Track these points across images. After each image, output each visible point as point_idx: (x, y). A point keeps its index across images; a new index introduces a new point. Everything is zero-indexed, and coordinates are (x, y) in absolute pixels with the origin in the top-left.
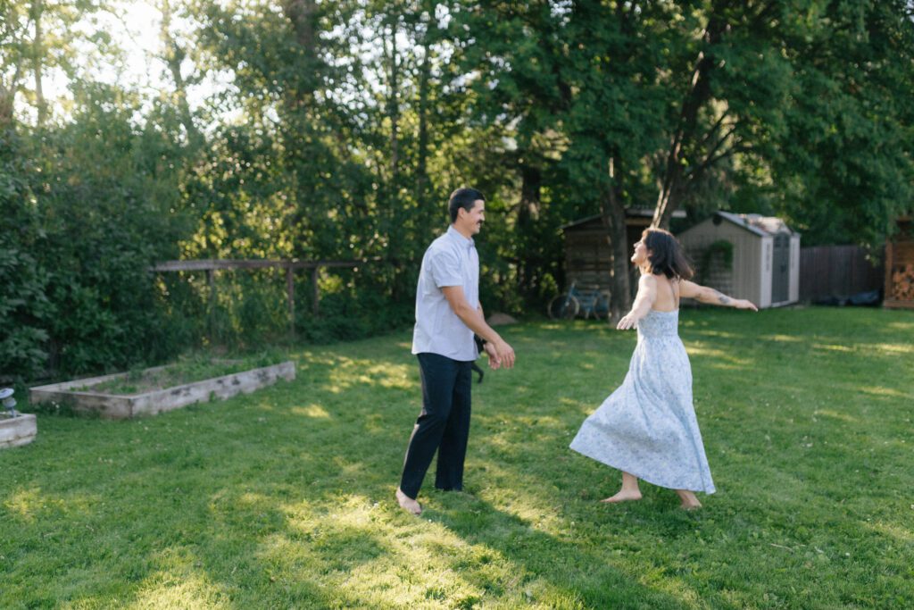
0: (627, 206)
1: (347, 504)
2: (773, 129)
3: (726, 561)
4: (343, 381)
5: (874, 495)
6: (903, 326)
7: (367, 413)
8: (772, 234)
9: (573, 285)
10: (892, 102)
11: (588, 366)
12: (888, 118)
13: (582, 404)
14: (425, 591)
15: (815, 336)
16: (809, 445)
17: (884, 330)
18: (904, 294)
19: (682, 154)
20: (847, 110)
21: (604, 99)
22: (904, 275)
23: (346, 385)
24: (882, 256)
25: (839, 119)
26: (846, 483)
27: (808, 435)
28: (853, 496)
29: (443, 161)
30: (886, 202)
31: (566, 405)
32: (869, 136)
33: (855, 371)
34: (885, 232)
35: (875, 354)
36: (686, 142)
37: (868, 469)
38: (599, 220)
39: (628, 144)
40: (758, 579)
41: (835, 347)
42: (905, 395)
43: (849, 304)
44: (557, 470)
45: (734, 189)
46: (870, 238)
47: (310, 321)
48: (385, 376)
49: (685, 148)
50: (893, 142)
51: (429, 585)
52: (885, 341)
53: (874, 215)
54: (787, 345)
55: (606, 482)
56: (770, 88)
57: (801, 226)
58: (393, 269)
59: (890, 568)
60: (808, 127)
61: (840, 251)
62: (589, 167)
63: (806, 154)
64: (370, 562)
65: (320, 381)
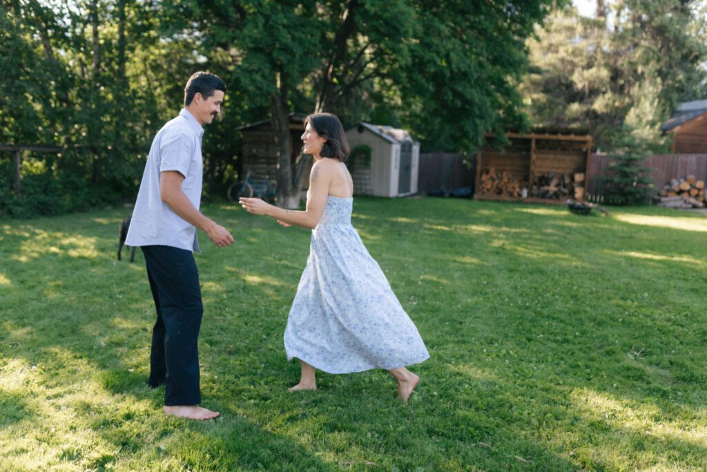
0: (292, 114)
1: (5, 367)
2: (400, 58)
3: (340, 405)
4: (33, 252)
5: (458, 342)
6: (486, 212)
7: (50, 281)
8: (399, 142)
9: (248, 175)
10: (485, 47)
11: (253, 240)
12: (481, 58)
13: (242, 271)
14: (61, 453)
15: (426, 219)
16: (414, 303)
17: (474, 215)
18: (488, 190)
19: (333, 74)
20: (453, 49)
21: (271, 22)
22: (488, 176)
23: (35, 255)
24: (474, 162)
25: (447, 56)
26: (439, 333)
27: (415, 295)
28: (443, 344)
29: (140, 66)
30: (478, 121)
31: (229, 272)
32: (467, 70)
33: (452, 245)
34: (476, 144)
35: (466, 233)
36: (336, 65)
37: (456, 321)
38: (268, 124)
39: (290, 61)
40: (364, 420)
41: (439, 227)
42: (485, 263)
43: (452, 196)
44: (211, 329)
45: (374, 105)
46: (467, 148)
47: (11, 197)
48: (74, 247)
49: (336, 69)
50: (484, 76)
51: (66, 447)
52: (474, 223)
53: (470, 130)
54: (406, 225)
55: (251, 339)
56: (400, 27)
57: (420, 136)
58: (91, 155)
59: (466, 402)
60: (425, 60)
61: (447, 157)
62: (258, 77)
63: (424, 80)
64: (10, 428)
65: (11, 252)
